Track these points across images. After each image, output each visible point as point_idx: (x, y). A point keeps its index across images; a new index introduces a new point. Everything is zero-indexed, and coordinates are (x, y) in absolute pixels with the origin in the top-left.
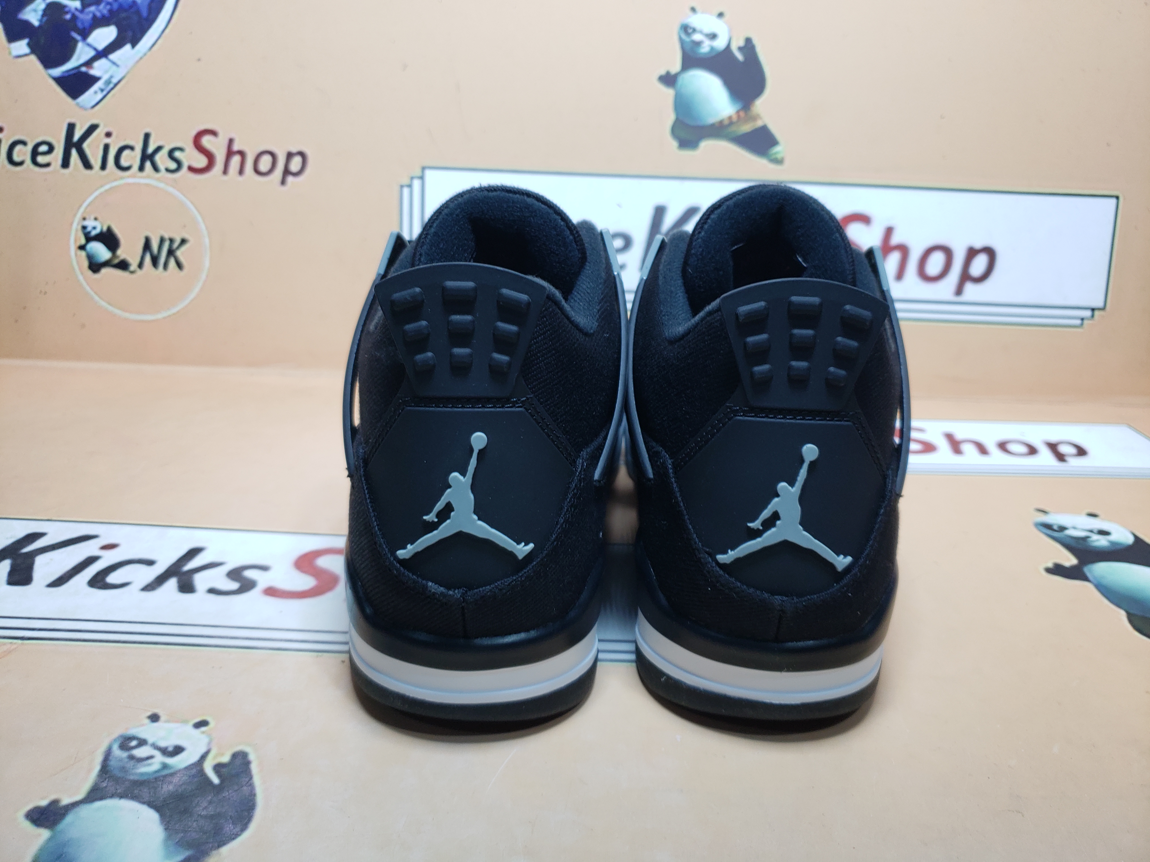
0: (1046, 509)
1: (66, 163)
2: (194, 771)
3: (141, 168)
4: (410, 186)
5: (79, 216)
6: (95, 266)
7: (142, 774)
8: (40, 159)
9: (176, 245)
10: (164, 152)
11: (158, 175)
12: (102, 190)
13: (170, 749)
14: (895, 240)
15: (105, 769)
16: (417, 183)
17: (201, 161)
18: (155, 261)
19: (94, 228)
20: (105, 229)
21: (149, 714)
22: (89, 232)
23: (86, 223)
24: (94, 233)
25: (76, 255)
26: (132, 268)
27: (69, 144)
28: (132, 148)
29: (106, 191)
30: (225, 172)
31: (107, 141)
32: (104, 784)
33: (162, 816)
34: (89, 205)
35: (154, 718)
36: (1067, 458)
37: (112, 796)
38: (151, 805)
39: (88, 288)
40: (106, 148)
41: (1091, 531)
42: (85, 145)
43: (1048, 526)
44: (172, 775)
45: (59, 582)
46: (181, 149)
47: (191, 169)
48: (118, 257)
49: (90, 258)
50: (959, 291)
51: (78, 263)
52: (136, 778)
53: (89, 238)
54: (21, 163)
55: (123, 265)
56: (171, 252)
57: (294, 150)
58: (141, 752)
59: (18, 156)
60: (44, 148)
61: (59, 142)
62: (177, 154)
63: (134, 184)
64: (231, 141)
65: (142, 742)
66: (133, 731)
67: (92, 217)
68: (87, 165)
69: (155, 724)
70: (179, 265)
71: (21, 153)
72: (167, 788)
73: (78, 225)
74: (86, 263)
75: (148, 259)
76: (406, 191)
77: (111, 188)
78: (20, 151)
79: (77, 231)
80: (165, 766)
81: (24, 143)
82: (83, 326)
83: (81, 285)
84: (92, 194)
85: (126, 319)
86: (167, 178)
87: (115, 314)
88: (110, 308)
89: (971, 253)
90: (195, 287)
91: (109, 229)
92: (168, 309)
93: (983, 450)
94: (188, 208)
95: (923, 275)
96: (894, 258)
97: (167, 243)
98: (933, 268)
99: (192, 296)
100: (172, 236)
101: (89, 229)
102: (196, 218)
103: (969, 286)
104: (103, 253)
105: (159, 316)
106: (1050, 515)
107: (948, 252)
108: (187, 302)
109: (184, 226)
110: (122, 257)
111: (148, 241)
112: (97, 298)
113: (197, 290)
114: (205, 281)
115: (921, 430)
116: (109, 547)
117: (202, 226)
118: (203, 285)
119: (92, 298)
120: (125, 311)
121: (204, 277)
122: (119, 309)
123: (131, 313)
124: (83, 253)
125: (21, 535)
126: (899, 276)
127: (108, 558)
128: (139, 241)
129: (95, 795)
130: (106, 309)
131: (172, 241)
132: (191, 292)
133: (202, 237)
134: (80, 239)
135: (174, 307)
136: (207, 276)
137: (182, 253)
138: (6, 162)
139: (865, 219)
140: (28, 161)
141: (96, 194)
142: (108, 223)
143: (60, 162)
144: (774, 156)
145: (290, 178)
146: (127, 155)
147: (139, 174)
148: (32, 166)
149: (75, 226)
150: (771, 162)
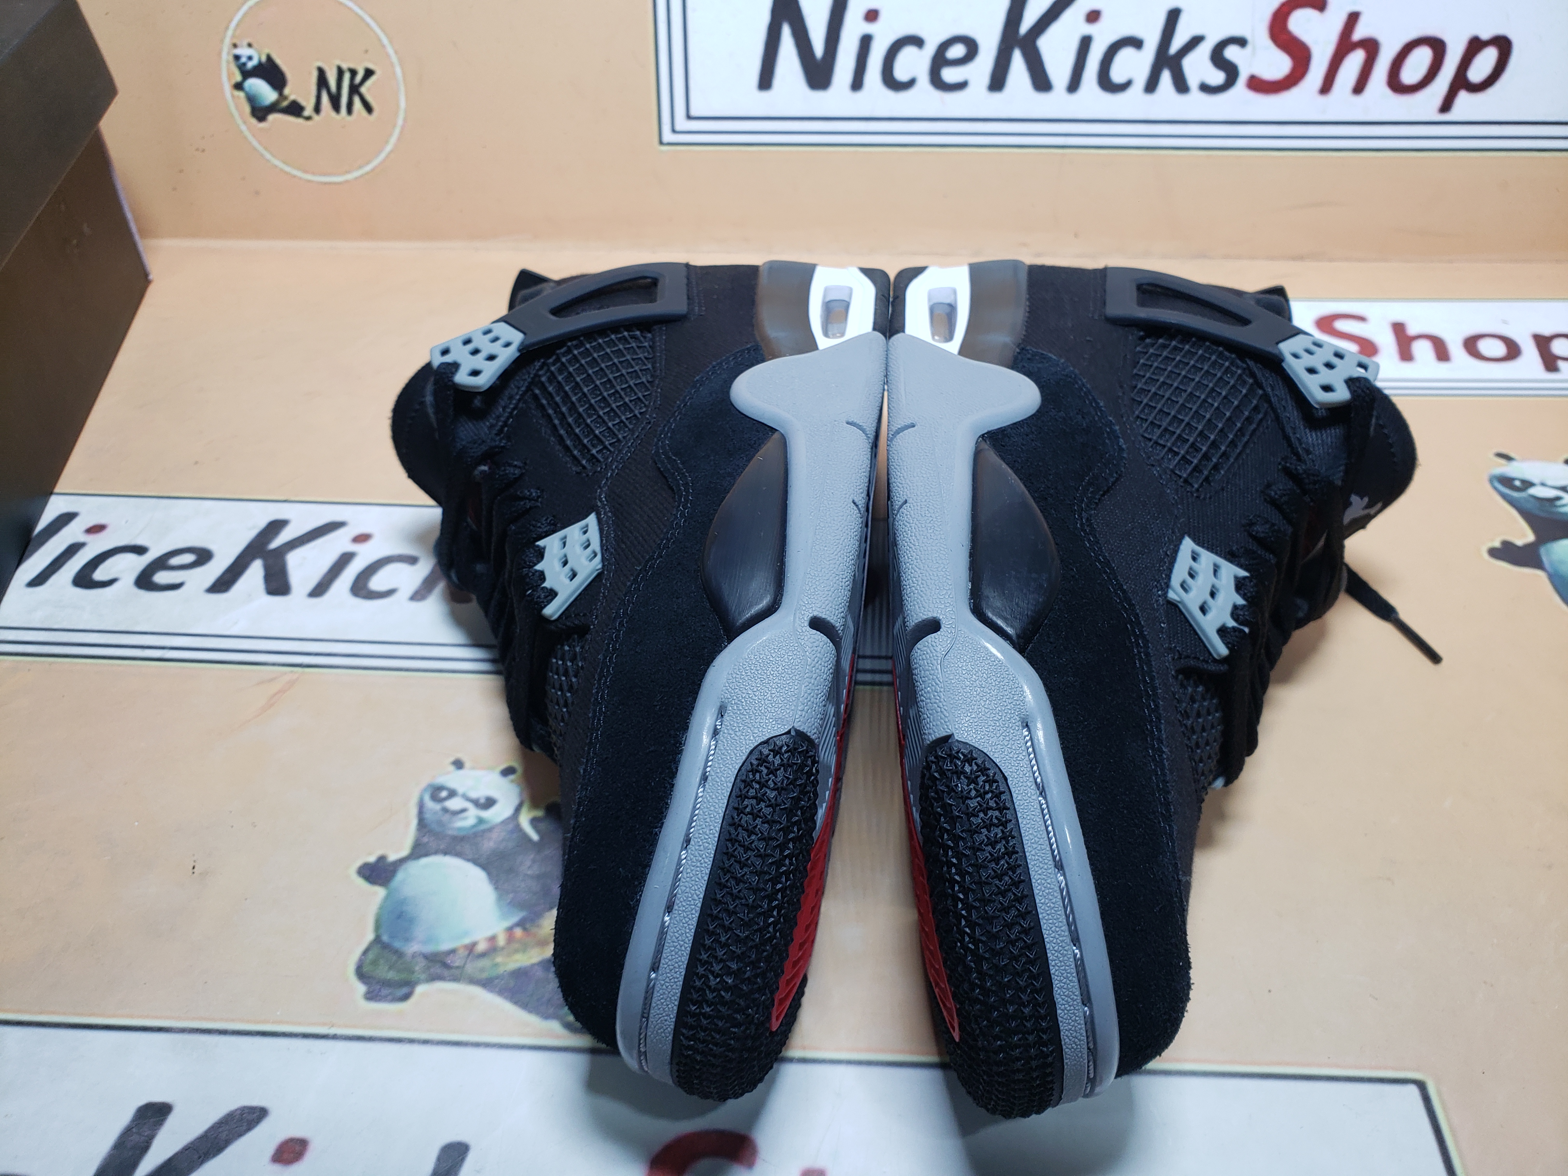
0: (1512, 455)
2: (511, 826)
5: (228, 42)
6: (260, 112)
7: (460, 829)
9: (358, 78)
12: (251, 3)
13: (482, 801)
14: (1359, 34)
15: (422, 823)
18: (336, 106)
19: (250, 58)
20: (264, 59)
21: (452, 759)
22: (244, 64)
23: (238, 51)
24: (250, 65)
25: (233, 96)
26: (306, 113)
32: (425, 839)
33: (489, 874)
34: (238, 25)
35: (459, 764)
37: (436, 853)
38: (476, 862)
39: (255, 143)
43: (1507, 481)
44: (490, 830)
45: (319, 590)
48: (286, 98)
49: (251, 99)
50: (1446, 106)
51: (237, 108)
52: (455, 833)
55: (295, 109)
56: (354, 89)
58: (454, 804)
65: (452, 794)
66: (441, 780)
67: (245, 43)
69: (461, 772)
70: (368, 108)
72: (488, 845)
73: (228, 53)
74: (247, 109)
75: (325, 99)
79: (228, 62)
80: (481, 821)
82: (257, 193)
83: (245, 138)
84: (239, 9)
85: (309, 181)
87: (295, 176)
88: (287, 169)
89: (1475, 46)
90: (390, 135)
91: (269, 58)
92: (360, 167)
93: (1442, 352)
94: (368, 25)
95: (1395, 84)
96: (1355, 60)
97: (347, 77)
98: (1412, 72)
99: (389, 148)
100: (352, 66)
101: (243, 60)
102: (380, 40)
103: (1463, 97)
104: (267, 93)
105: (349, 177)
106: (1514, 464)
107: (1438, 46)
108: (383, 156)
109: (366, 51)
110: (292, 97)
111: (321, 73)
112: (268, 156)
113: (393, 140)
114: (403, 128)
115: (1361, 319)
116: (363, 538)
117: (390, 51)
118: (401, 132)
119: (262, 155)
120: (305, 172)
121: (400, 122)
122: (298, 169)
123: (313, 174)
124: (241, 94)
125: (262, 523)
126: (1359, 88)
127: (365, 556)
128: (310, 73)
129: (419, 851)
130: (282, 170)
131: (353, 73)
132: (387, 142)
133: (392, 65)
134: (233, 74)
135: (368, 163)
136: (405, 120)
137: (368, 90)
139: (1318, 3)
141: (245, 8)
142: (267, 51)
149: (225, 56)
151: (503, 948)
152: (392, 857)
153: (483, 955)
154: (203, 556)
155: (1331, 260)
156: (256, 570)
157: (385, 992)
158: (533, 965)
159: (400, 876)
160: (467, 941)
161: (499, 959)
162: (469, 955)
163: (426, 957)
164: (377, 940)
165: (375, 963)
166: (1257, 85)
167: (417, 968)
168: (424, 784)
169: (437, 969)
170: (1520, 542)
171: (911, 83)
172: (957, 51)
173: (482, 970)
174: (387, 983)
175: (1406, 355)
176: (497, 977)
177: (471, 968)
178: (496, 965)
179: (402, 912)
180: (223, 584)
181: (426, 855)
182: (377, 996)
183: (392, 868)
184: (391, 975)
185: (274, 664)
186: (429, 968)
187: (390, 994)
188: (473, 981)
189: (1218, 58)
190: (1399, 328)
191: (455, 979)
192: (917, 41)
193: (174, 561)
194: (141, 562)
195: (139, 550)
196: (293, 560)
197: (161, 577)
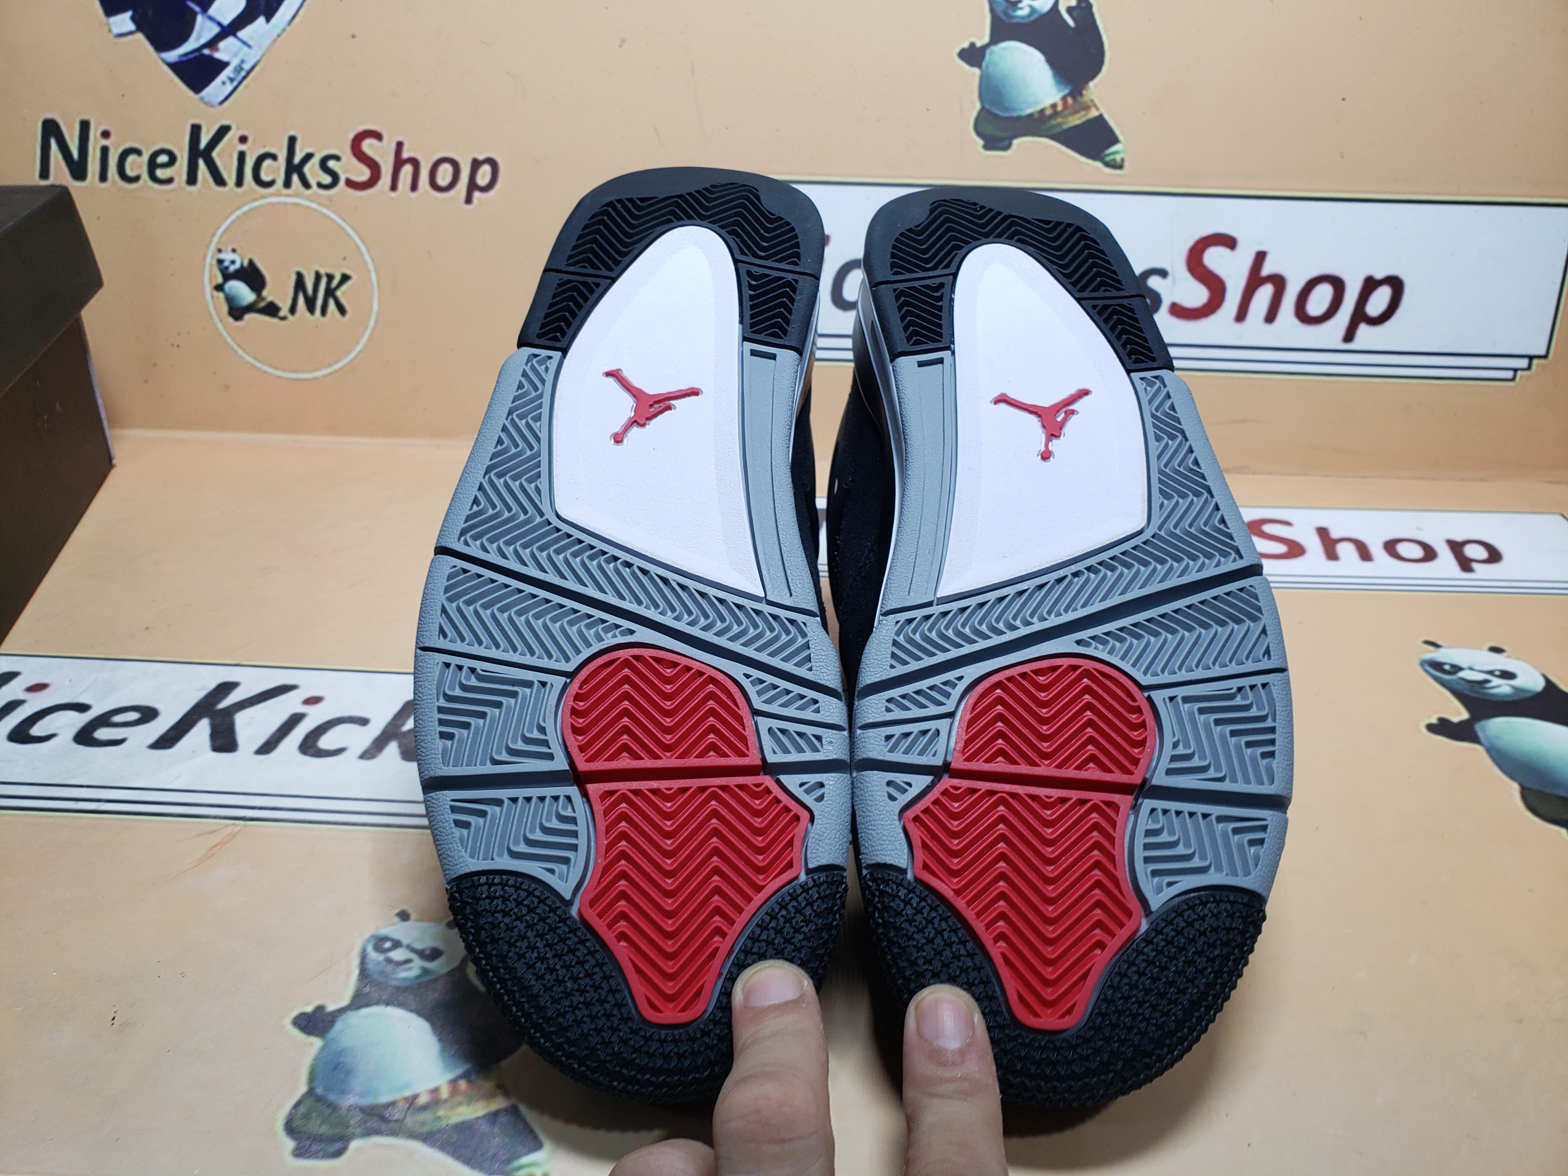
0: (1438, 641)
1: (192, 179)
2: (457, 977)
3: (287, 184)
5: (213, 247)
6: (237, 312)
7: (404, 979)
8: (160, 173)
9: (335, 283)
10: (315, 161)
11: (308, 192)
12: (239, 213)
13: (428, 952)
14: (1266, 270)
15: (364, 974)
17: (363, 174)
18: (311, 307)
19: (233, 262)
20: (246, 263)
22: (227, 268)
23: (222, 256)
24: (232, 268)
25: (212, 297)
26: (282, 313)
27: (195, 152)
28: (274, 157)
29: (245, 213)
30: (394, 187)
31: (243, 147)
32: (367, 990)
33: (433, 1025)
34: (224, 233)
35: (405, 914)
36: (1475, 565)
37: (377, 1003)
38: (419, 1013)
39: (229, 340)
40: (242, 156)
41: (1491, 673)
42: (215, 154)
43: (1437, 666)
44: (434, 981)
45: (266, 748)
46: (337, 158)
47: (350, 183)
48: (263, 299)
49: (230, 300)
50: (1349, 336)
51: (215, 308)
53: (227, 276)
54: (136, 179)
55: (272, 310)
56: (330, 293)
57: (481, 157)
58: (397, 955)
59: (131, 169)
60: (163, 159)
61: (181, 150)
62: (332, 164)
63: (279, 203)
64: (400, 145)
65: (397, 944)
66: (385, 932)
67: (230, 249)
68: (219, 180)
69: (406, 924)
70: (342, 310)
71: (136, 165)
72: (434, 995)
73: (212, 258)
74: (225, 308)
75: (301, 301)
77: (250, 210)
78: (134, 161)
79: (211, 265)
80: (426, 971)
81: (138, 152)
82: (227, 387)
83: (221, 335)
84: (227, 218)
85: (279, 377)
86: (320, 195)
87: (265, 372)
88: (258, 365)
89: (1370, 285)
90: (362, 336)
91: (251, 262)
92: (330, 365)
93: (1365, 554)
94: (348, 235)
95: (1302, 315)
96: (1265, 293)
97: (324, 282)
98: (1315, 306)
99: (359, 348)
100: (330, 271)
101: (226, 264)
102: (358, 248)
103: (1363, 329)
104: (245, 294)
105: (318, 374)
106: (1442, 650)
107: (1337, 284)
108: (352, 355)
109: (345, 258)
110: (270, 299)
111: (300, 278)
112: (241, 352)
113: (364, 340)
114: (374, 329)
115: (1288, 524)
116: (313, 700)
117: (368, 258)
118: (372, 334)
119: (236, 352)
120: (276, 368)
121: (372, 324)
122: (269, 365)
123: (284, 370)
124: (221, 295)
125: (211, 686)
126: (1271, 317)
127: (315, 717)
128: (289, 277)
129: (359, 1001)
130: (253, 366)
131: (330, 277)
132: (357, 343)
133: (369, 271)
134: (216, 276)
135: (337, 362)
136: (376, 322)
137: (343, 293)
138: (117, 178)
139: (1229, 242)
140: (145, 176)
141: (233, 217)
142: (250, 256)
143: (184, 177)
144: (1112, 157)
145: (477, 195)
146: (268, 167)
147: (285, 191)
148: (150, 183)
149: (208, 260)
150: (1107, 164)
151: (446, 1101)
152: (331, 1007)
153: (425, 1108)
154: (148, 714)
155: (1254, 473)
156: (202, 728)
157: (315, 1147)
158: (478, 1118)
159: (339, 1026)
160: (408, 1093)
161: (441, 1113)
162: (409, 1108)
163: (363, 1110)
164: (311, 1092)
165: (306, 1116)
166: (1178, 311)
167: (352, 1122)
168: (367, 935)
169: (374, 1123)
170: (1455, 719)
173: (423, 1124)
174: (318, 1139)
175: (1331, 554)
176: (439, 1131)
177: (410, 1121)
178: (439, 1118)
179: (339, 1064)
180: (167, 741)
181: (368, 1005)
182: (306, 1152)
183: (329, 1018)
184: (324, 1129)
185: (215, 817)
186: (365, 1122)
187: (322, 1149)
188: (413, 1135)
190: (1323, 533)
191: (394, 1133)
193: (117, 719)
194: (82, 719)
195: (82, 708)
196: (241, 719)
197: (102, 734)
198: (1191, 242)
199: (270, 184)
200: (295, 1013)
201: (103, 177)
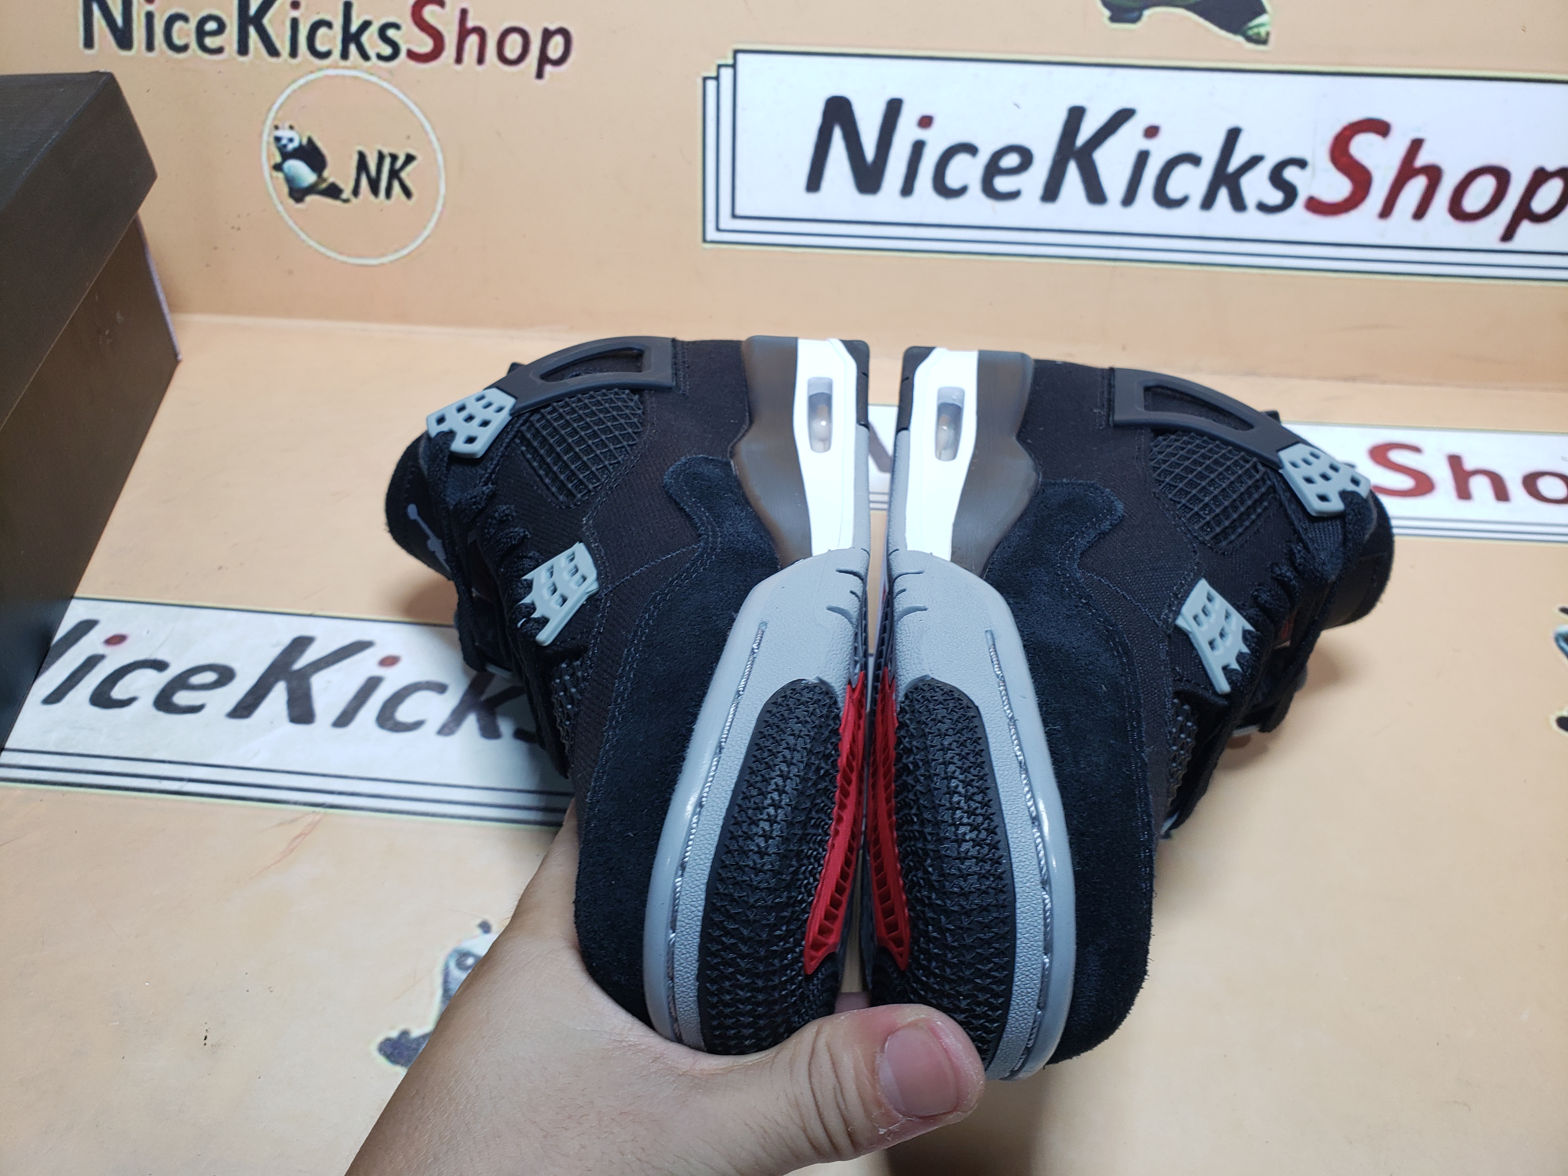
1: (243, 49)
3: (345, 55)
4: (717, 78)
5: (269, 123)
6: (298, 193)
8: (209, 42)
9: (399, 164)
10: (373, 30)
11: (367, 64)
12: (295, 86)
14: (1421, 160)
15: (447, 995)
16: (726, 74)
17: (425, 45)
18: (375, 190)
19: (291, 140)
20: (305, 141)
21: (478, 920)
22: (285, 146)
23: (279, 133)
24: (291, 147)
25: (271, 177)
26: (345, 196)
27: (246, 20)
28: (329, 25)
29: (301, 87)
30: (459, 60)
31: (295, 14)
34: (280, 108)
35: (488, 927)
39: (291, 223)
40: (295, 23)
42: (266, 21)
45: (344, 719)
46: (397, 26)
47: (411, 55)
48: (324, 180)
49: (290, 181)
50: (1509, 234)
51: (275, 189)
53: (286, 155)
54: (184, 48)
55: (333, 192)
56: (394, 174)
57: (552, 27)
59: (179, 38)
60: (211, 26)
61: (230, 16)
62: (391, 33)
63: (337, 76)
64: (464, 13)
66: (468, 946)
67: (287, 125)
68: (273, 51)
69: (490, 936)
70: (407, 193)
71: (184, 33)
73: (269, 135)
74: (285, 189)
75: (364, 183)
76: (711, 85)
77: (307, 84)
78: (180, 29)
79: (268, 143)
81: (185, 19)
82: (290, 272)
83: (281, 218)
84: (282, 92)
85: (344, 263)
86: (380, 68)
87: (329, 257)
88: (322, 250)
89: (1540, 177)
90: (429, 221)
91: (310, 141)
92: (396, 251)
93: (1501, 492)
94: (412, 112)
95: (1457, 211)
96: (1417, 186)
97: (387, 162)
98: (1473, 201)
99: (426, 233)
100: (393, 151)
101: (284, 142)
102: (422, 126)
103: (1526, 226)
104: (305, 175)
105: (385, 260)
107: (1502, 176)
108: (419, 241)
109: (408, 137)
110: (331, 180)
111: (362, 157)
112: (303, 236)
113: (431, 225)
114: (441, 213)
115: (1417, 450)
116: (389, 661)
117: (433, 138)
118: (439, 219)
119: (298, 236)
120: (341, 253)
121: (439, 207)
122: (334, 251)
123: (349, 256)
124: (280, 175)
125: (286, 640)
126: (1420, 213)
127: (392, 681)
128: (351, 157)
130: (317, 251)
131: (394, 158)
132: (425, 227)
133: (434, 151)
134: (274, 155)
135: (403, 247)
136: (444, 206)
137: (408, 175)
138: (164, 46)
139: (1381, 128)
140: (194, 45)
141: (288, 91)
142: (308, 133)
143: (235, 46)
144: (1255, 30)
145: (548, 68)
146: (324, 35)
147: (343, 63)
148: (199, 52)
149: (265, 137)
150: (1249, 39)
152: (415, 1033)
154: (225, 675)
155: (1384, 382)
156: (279, 694)
166: (1316, 206)
168: (449, 949)
171: (962, 191)
172: (1011, 161)
175: (1464, 492)
180: (244, 709)
183: (414, 1046)
185: (296, 803)
189: (1277, 178)
190: (1455, 462)
192: (971, 149)
193: (196, 680)
194: (160, 679)
195: (160, 666)
196: (318, 682)
197: (182, 698)
198: (1337, 128)
199: (327, 55)
200: (380, 1038)
201: (150, 46)
